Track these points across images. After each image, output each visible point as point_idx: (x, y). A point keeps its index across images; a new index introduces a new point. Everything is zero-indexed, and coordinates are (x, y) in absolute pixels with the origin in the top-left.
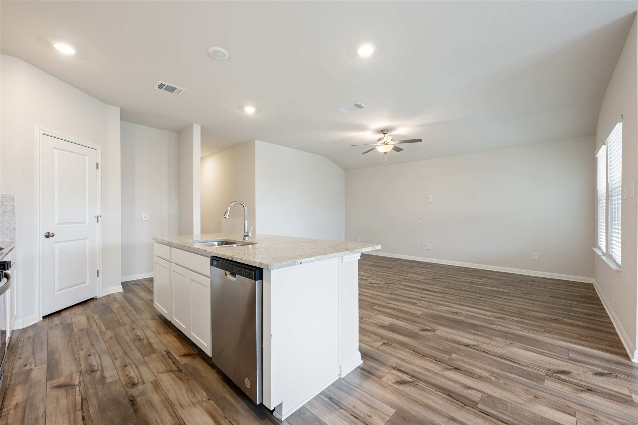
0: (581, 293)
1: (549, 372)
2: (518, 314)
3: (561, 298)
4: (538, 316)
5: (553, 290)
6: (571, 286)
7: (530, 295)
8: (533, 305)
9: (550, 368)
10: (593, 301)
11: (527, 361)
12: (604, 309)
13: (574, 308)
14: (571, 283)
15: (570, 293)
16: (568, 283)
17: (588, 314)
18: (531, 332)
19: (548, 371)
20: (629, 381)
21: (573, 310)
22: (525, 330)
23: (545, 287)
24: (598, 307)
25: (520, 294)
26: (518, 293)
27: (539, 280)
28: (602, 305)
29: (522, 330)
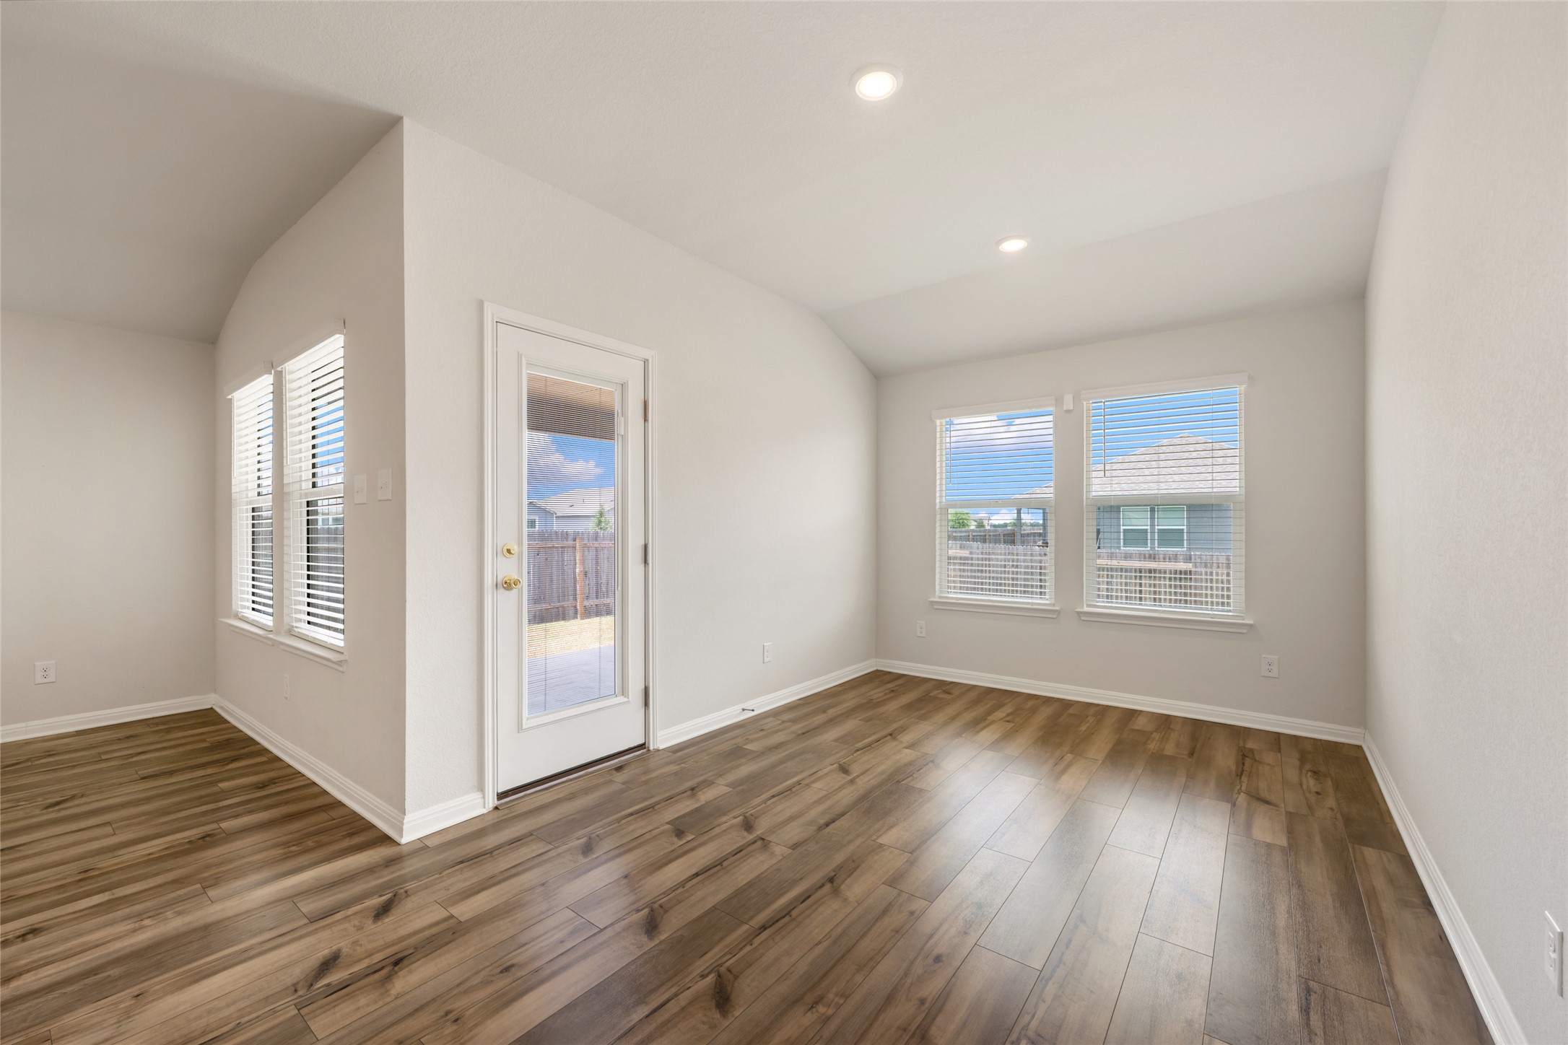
0: (204, 741)
1: (300, 993)
2: (82, 884)
3: (171, 773)
4: (150, 854)
5: (135, 759)
6: (168, 731)
7: (76, 802)
8: (108, 830)
9: (295, 981)
10: (244, 748)
11: (226, 1013)
12: (278, 759)
13: (221, 785)
14: (163, 723)
15: (181, 749)
16: (157, 724)
17: (261, 785)
18: (169, 914)
19: (296, 991)
20: (427, 888)
21: (223, 791)
22: (147, 922)
23: (103, 757)
24: (263, 759)
25: (37, 812)
26: (28, 811)
27: (67, 744)
28: (266, 750)
29: (137, 925)
